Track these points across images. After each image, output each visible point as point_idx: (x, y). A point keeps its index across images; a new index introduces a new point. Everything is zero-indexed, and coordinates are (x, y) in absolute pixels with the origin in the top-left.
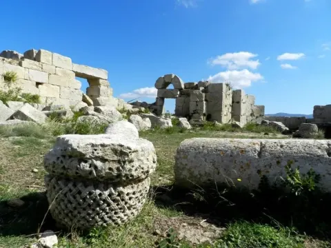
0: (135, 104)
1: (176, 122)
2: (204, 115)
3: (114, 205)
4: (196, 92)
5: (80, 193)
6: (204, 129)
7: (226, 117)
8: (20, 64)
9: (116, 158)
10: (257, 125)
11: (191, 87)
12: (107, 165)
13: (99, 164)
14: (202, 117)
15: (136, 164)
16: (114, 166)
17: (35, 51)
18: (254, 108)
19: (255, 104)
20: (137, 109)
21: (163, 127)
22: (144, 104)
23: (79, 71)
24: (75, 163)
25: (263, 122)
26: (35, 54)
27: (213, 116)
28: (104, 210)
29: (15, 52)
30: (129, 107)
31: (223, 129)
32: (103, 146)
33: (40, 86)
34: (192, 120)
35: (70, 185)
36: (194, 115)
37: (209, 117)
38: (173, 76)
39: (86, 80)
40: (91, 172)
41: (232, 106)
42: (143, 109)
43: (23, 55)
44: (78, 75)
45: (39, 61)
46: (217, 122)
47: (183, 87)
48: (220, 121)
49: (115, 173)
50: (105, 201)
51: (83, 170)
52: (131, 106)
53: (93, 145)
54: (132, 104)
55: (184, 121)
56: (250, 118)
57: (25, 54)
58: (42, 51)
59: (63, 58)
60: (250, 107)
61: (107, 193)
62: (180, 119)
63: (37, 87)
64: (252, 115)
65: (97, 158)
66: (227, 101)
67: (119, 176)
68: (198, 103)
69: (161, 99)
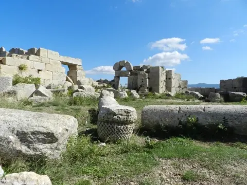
0: (100, 82)
1: (129, 93)
2: (148, 88)
3: (124, 132)
4: (142, 73)
5: (113, 127)
6: (148, 98)
7: (162, 89)
8: (28, 58)
9: (126, 114)
10: (182, 94)
11: (138, 69)
12: (123, 117)
13: (120, 116)
14: (146, 90)
15: (132, 116)
16: (126, 117)
17: (36, 49)
18: (181, 82)
19: (181, 79)
20: (102, 85)
21: (122, 97)
22: (105, 81)
23: (64, 61)
24: (112, 116)
25: (187, 92)
26: (36, 51)
27: (153, 88)
28: (121, 134)
29: (21, 50)
30: (96, 84)
31: (160, 97)
32: (121, 110)
33: (40, 72)
34: (140, 92)
35: (109, 124)
36: (141, 88)
37: (151, 89)
38: (126, 62)
39: (67, 66)
40: (118, 120)
41: (166, 82)
42: (106, 85)
43: (27, 51)
44: (63, 63)
45: (39, 56)
46: (156, 93)
47: (132, 69)
48: (158, 92)
49: (126, 119)
50: (122, 130)
51: (115, 119)
52: (97, 83)
53: (118, 110)
54: (98, 81)
55: (134, 92)
56: (178, 89)
57: (28, 50)
58: (41, 49)
59: (54, 52)
60: (178, 82)
61: (122, 127)
62: (132, 91)
63: (38, 73)
64: (179, 87)
65: (119, 114)
66: (162, 78)
67: (127, 121)
68: (143, 80)
69: (117, 77)
